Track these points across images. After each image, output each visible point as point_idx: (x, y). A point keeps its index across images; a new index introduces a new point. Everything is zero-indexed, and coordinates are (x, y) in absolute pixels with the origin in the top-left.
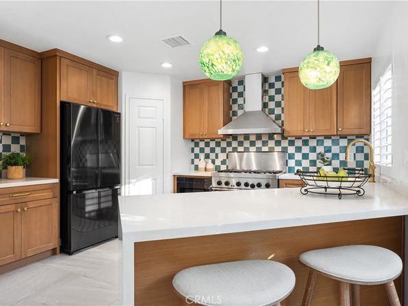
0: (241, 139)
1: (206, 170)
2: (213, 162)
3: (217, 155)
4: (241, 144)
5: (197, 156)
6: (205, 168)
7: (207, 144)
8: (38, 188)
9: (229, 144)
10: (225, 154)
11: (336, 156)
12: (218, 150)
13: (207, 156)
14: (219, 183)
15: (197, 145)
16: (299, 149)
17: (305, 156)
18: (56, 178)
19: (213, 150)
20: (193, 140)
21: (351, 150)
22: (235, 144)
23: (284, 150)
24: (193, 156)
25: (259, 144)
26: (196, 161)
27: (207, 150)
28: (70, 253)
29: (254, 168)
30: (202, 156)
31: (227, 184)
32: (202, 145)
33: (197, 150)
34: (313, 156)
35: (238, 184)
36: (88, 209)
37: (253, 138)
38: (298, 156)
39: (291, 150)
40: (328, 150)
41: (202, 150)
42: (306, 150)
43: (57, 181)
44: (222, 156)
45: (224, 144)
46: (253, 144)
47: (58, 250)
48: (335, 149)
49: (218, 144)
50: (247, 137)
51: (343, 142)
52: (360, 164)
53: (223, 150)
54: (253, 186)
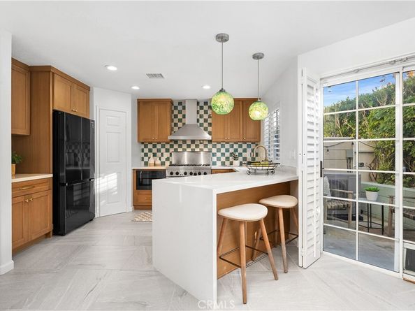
0: (180, 143)
1: (155, 165)
2: (160, 159)
3: (162, 154)
4: (180, 146)
5: (146, 155)
6: (153, 163)
7: (155, 146)
8: (39, 182)
9: (172, 146)
10: (169, 154)
11: (240, 155)
12: (163, 150)
13: (155, 155)
14: (172, 173)
15: (146, 146)
16: (219, 150)
17: (223, 155)
18: (50, 173)
19: (159, 151)
20: (142, 143)
21: (249, 150)
22: (176, 146)
23: (210, 151)
24: (143, 155)
25: (193, 146)
26: (146, 159)
27: (155, 150)
28: (63, 234)
29: (186, 163)
30: (151, 155)
31: (177, 173)
32: (150, 146)
33: (146, 151)
34: (227, 154)
35: (185, 173)
36: (75, 198)
37: (189, 143)
38: (219, 155)
39: (214, 150)
40: (236, 151)
41: (150, 151)
42: (223, 150)
43: (51, 175)
44: (166, 155)
45: (167, 146)
46: (189, 146)
47: (51, 233)
48: (240, 150)
49: (163, 146)
50: (184, 141)
51: (245, 146)
52: (253, 159)
53: (167, 151)
54: (195, 174)
